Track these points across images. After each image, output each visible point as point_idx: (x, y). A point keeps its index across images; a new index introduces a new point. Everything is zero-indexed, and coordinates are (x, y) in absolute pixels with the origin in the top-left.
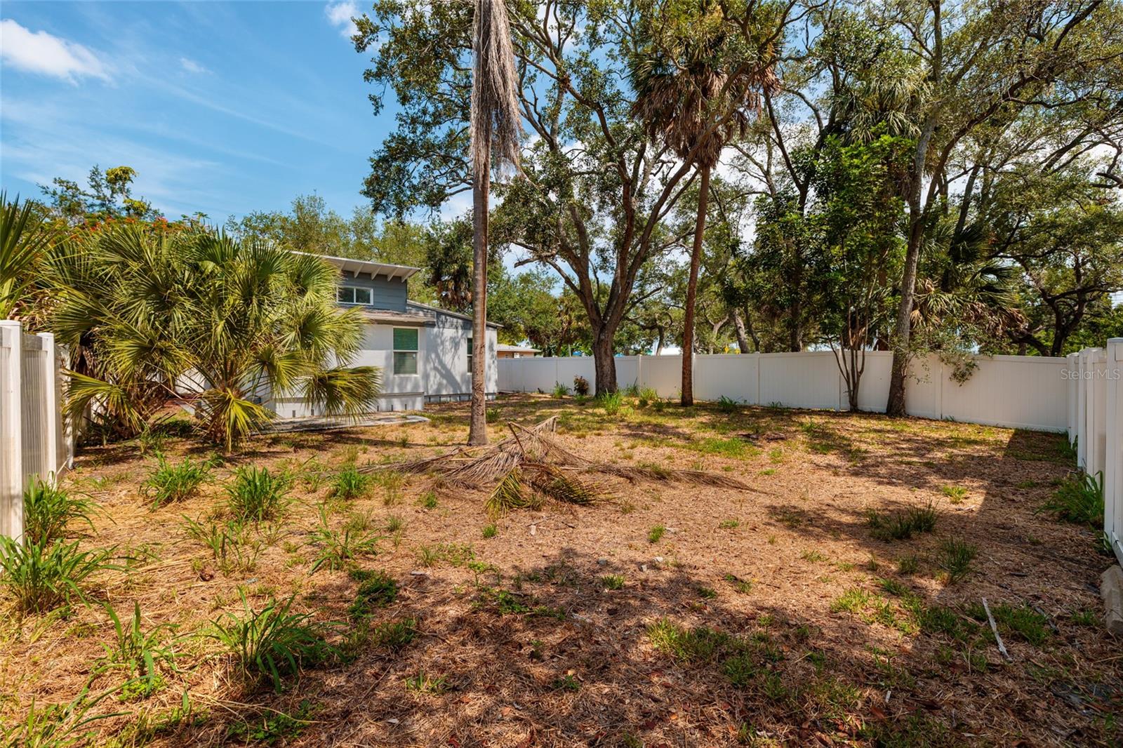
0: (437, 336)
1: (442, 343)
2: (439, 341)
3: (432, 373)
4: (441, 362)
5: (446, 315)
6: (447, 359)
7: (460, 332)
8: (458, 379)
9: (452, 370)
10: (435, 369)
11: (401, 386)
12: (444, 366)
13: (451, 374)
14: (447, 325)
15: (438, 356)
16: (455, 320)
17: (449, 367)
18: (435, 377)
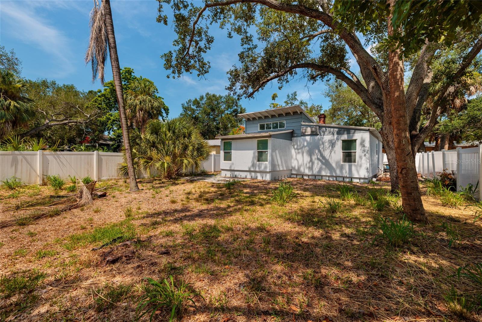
0: (319, 140)
1: (323, 143)
2: (321, 143)
3: (316, 162)
4: (322, 155)
5: (326, 127)
6: (326, 154)
7: (336, 136)
8: (334, 165)
9: (330, 160)
10: (318, 159)
11: (259, 167)
12: (324, 157)
13: (329, 163)
14: (326, 133)
15: (320, 151)
16: (332, 129)
17: (327, 157)
18: (318, 164)
